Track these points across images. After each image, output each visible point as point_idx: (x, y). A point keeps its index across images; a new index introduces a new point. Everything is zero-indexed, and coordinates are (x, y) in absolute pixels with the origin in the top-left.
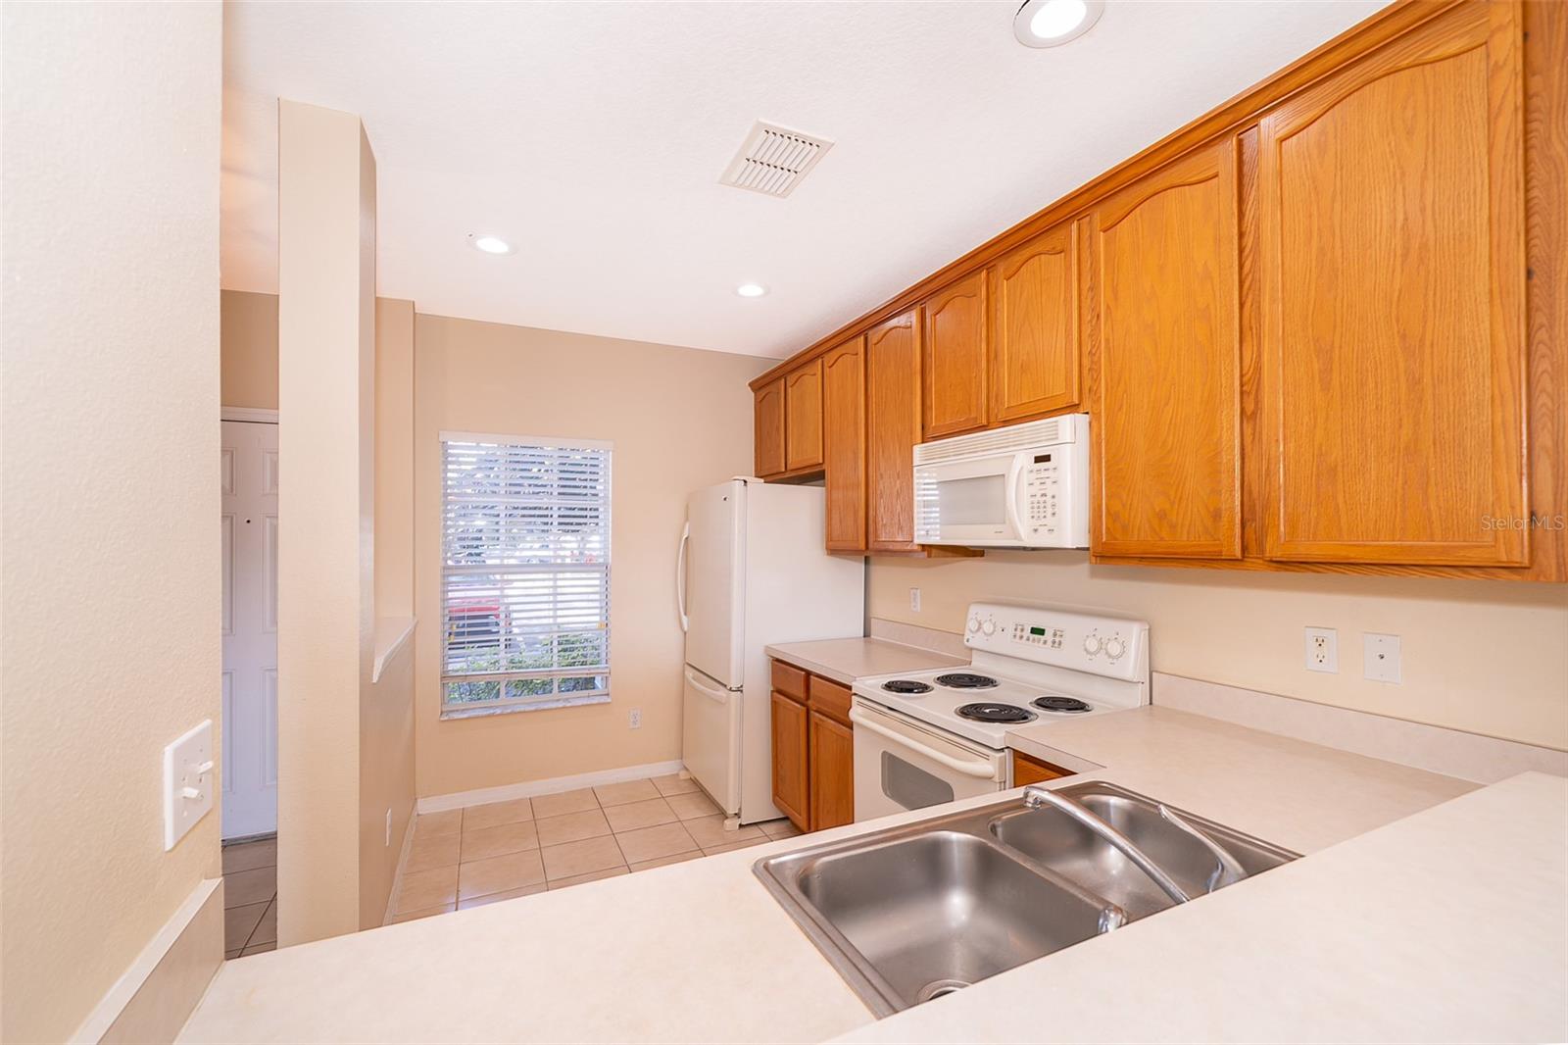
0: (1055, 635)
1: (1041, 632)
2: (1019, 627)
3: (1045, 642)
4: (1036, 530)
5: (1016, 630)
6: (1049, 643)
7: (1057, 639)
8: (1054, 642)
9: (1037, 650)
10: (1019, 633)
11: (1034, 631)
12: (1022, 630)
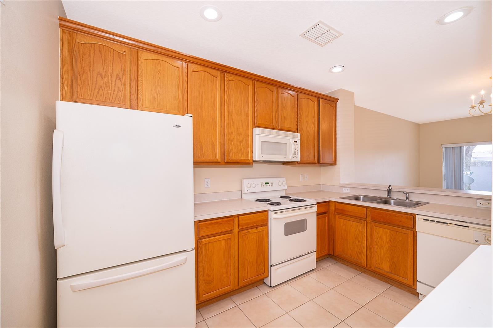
0: (271, 183)
1: (268, 183)
2: (262, 183)
3: (269, 186)
4: (294, 157)
5: (261, 184)
6: (270, 186)
7: (272, 184)
8: (271, 185)
9: (267, 188)
10: (262, 185)
11: (266, 183)
12: (263, 184)
